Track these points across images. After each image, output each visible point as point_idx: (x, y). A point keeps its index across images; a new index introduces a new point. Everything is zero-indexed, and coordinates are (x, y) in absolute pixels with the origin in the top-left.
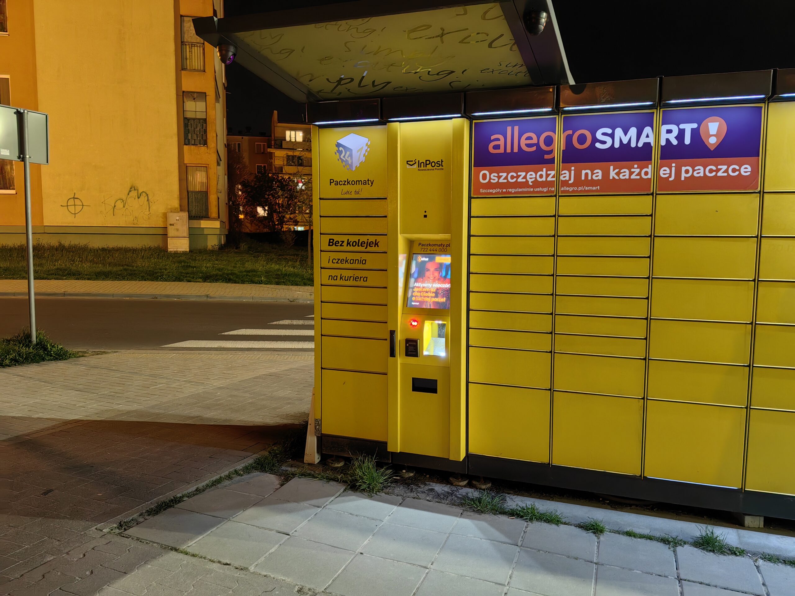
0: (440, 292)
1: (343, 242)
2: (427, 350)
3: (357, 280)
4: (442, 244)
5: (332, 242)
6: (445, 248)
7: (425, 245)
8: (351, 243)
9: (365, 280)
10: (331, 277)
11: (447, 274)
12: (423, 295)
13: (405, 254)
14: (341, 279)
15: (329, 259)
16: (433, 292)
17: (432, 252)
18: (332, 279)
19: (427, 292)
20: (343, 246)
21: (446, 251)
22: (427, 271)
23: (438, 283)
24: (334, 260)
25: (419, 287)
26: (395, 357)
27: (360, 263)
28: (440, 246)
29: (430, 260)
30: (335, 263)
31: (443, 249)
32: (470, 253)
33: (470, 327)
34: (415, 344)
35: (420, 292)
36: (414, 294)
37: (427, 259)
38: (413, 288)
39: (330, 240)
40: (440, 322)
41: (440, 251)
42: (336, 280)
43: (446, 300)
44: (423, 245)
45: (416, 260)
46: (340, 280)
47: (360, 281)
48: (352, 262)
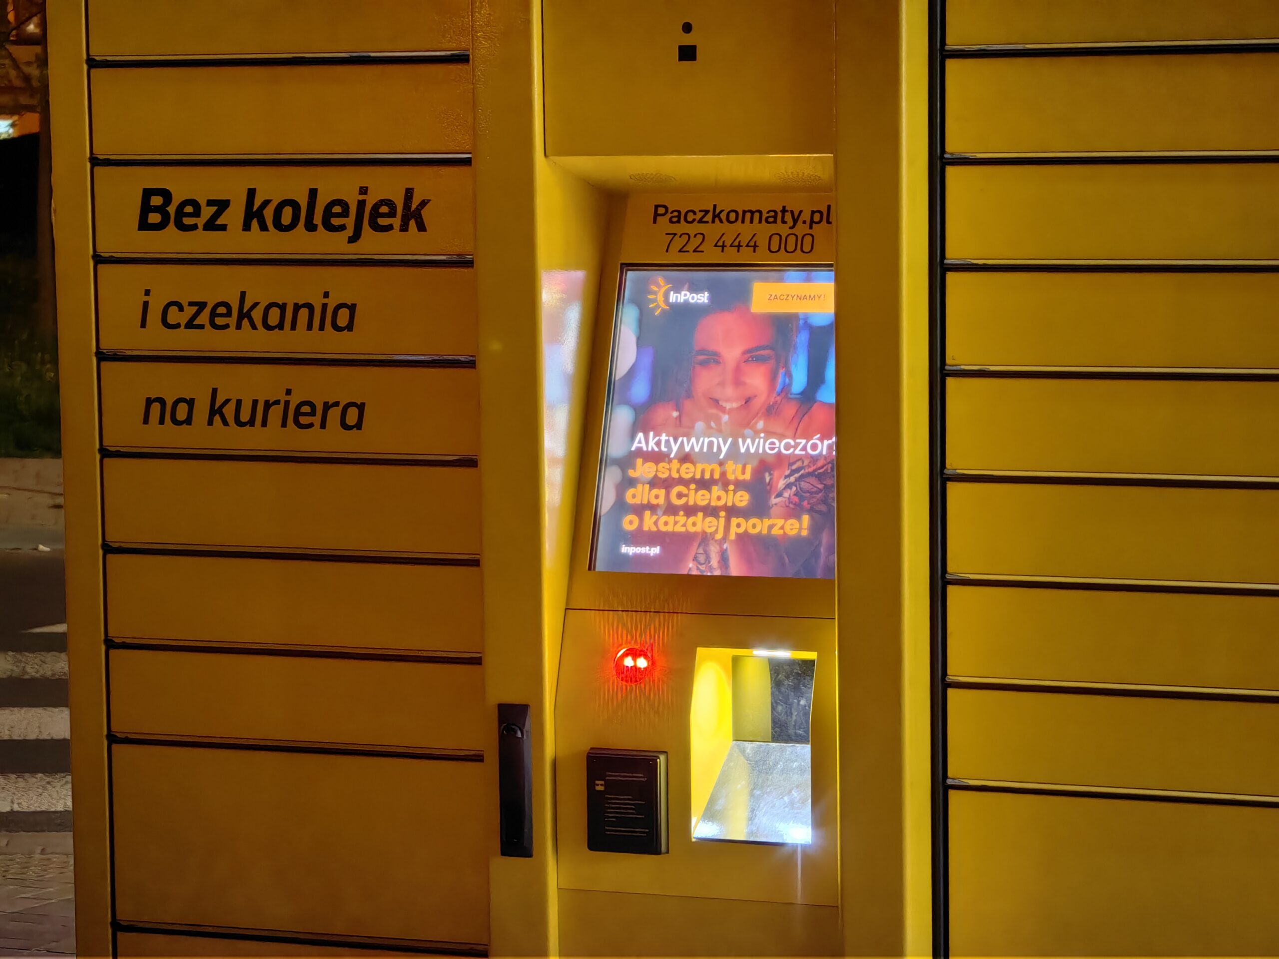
0: (781, 484)
1: (222, 205)
2: (710, 814)
3: (303, 420)
4: (784, 211)
5: (161, 210)
6: (801, 229)
7: (690, 217)
8: (269, 213)
9: (352, 418)
10: (156, 407)
11: (815, 379)
12: (682, 501)
13: (577, 268)
14: (217, 418)
15: (146, 305)
16: (740, 485)
17: (731, 255)
18: (162, 422)
19: (704, 484)
20: (223, 228)
21: (807, 248)
22: (704, 364)
23: (769, 434)
24: (173, 309)
25: (657, 457)
26: (530, 855)
27: (322, 328)
28: (773, 217)
29: (719, 303)
30: (178, 326)
31: (792, 239)
32: (943, 256)
33: (950, 678)
34: (640, 777)
35: (667, 484)
36: (633, 496)
37: (703, 298)
38: (626, 462)
39: (148, 193)
40: (783, 654)
41: (774, 248)
42: (188, 421)
43: (815, 529)
44: (678, 217)
45: (640, 303)
46: (210, 423)
47: (323, 426)
48: (274, 319)
